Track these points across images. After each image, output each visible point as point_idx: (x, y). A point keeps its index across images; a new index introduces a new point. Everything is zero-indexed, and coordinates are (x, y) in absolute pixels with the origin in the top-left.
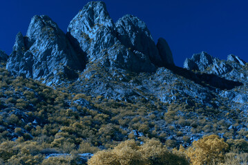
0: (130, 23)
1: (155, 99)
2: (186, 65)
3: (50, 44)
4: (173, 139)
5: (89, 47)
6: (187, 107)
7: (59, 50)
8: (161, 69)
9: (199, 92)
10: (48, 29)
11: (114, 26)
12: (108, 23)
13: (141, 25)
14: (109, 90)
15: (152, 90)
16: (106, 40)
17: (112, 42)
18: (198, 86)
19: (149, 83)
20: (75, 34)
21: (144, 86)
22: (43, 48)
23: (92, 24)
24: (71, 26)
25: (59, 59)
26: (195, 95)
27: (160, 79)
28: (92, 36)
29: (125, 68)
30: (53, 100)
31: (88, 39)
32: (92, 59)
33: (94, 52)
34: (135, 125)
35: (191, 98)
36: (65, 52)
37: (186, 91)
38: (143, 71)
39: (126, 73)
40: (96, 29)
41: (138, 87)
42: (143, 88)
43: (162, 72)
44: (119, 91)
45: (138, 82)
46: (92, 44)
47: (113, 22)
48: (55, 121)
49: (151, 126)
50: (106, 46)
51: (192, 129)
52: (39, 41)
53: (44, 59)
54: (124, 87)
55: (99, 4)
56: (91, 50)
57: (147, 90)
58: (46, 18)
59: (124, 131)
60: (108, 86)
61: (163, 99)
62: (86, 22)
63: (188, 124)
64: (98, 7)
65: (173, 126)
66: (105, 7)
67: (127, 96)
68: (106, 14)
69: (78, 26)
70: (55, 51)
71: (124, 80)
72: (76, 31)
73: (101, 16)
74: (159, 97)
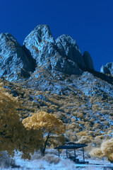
0: (65, 40)
1: (81, 93)
2: (102, 71)
3: (12, 53)
4: (99, 122)
5: (37, 56)
6: (102, 100)
7: (18, 57)
8: (86, 73)
9: (111, 89)
10: (10, 42)
11: (55, 42)
12: (51, 40)
13: (73, 42)
14: (51, 86)
15: (79, 87)
16: (49, 52)
17: (53, 53)
18: (110, 85)
19: (77, 82)
20: (28, 46)
21: (74, 84)
22: (7, 56)
23: (40, 41)
24: (25, 41)
25: (17, 63)
26: (108, 91)
27: (85, 80)
28: (40, 49)
29: (62, 71)
30: (23, 95)
31: (37, 50)
32: (40, 64)
33: (41, 59)
34: (75, 113)
35: (105, 93)
36: (21, 59)
37: (102, 88)
38: (73, 74)
39: (62, 75)
40: (43, 44)
41: (70, 85)
42: (74, 85)
43: (87, 75)
44: (58, 87)
45: (70, 81)
46: (40, 54)
47: (54, 40)
48: (26, 109)
49: (84, 114)
50: (50, 56)
51: (110, 117)
52: (5, 51)
53: (8, 63)
54: (61, 84)
55: (45, 27)
56: (39, 58)
57: (76, 87)
58: (9, 35)
59: (68, 116)
60: (50, 83)
61: (86, 93)
62: (36, 38)
63: (107, 113)
64: (44, 29)
65: (98, 114)
66: (49, 29)
67: (63, 90)
68: (50, 34)
69: (30, 41)
70: (15, 58)
71: (61, 79)
72: (29, 45)
73: (46, 35)
74: (84, 92)
